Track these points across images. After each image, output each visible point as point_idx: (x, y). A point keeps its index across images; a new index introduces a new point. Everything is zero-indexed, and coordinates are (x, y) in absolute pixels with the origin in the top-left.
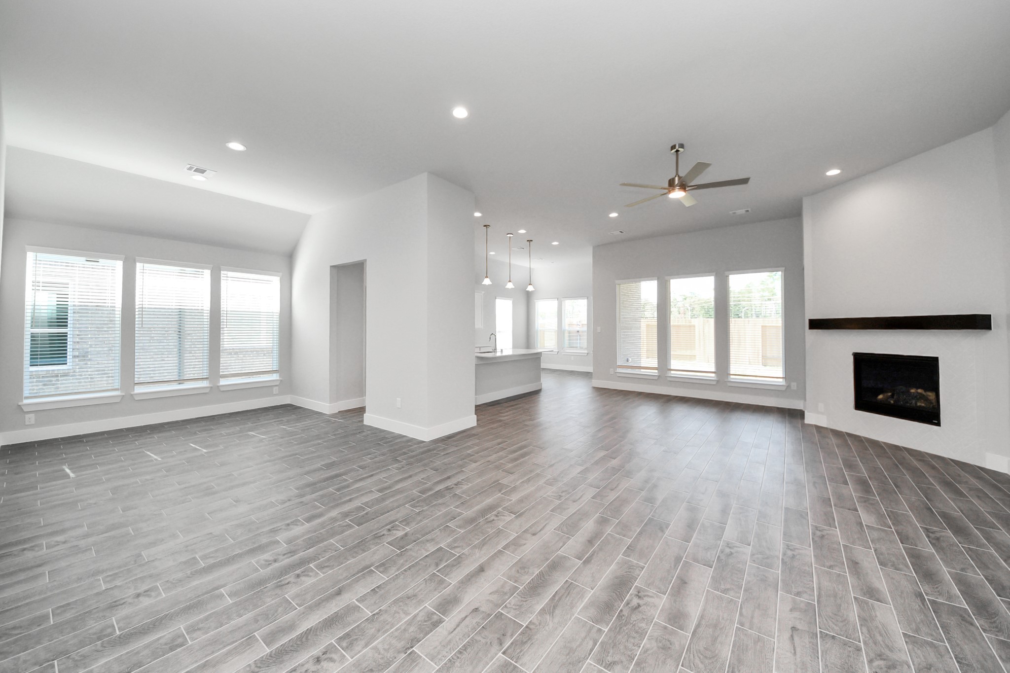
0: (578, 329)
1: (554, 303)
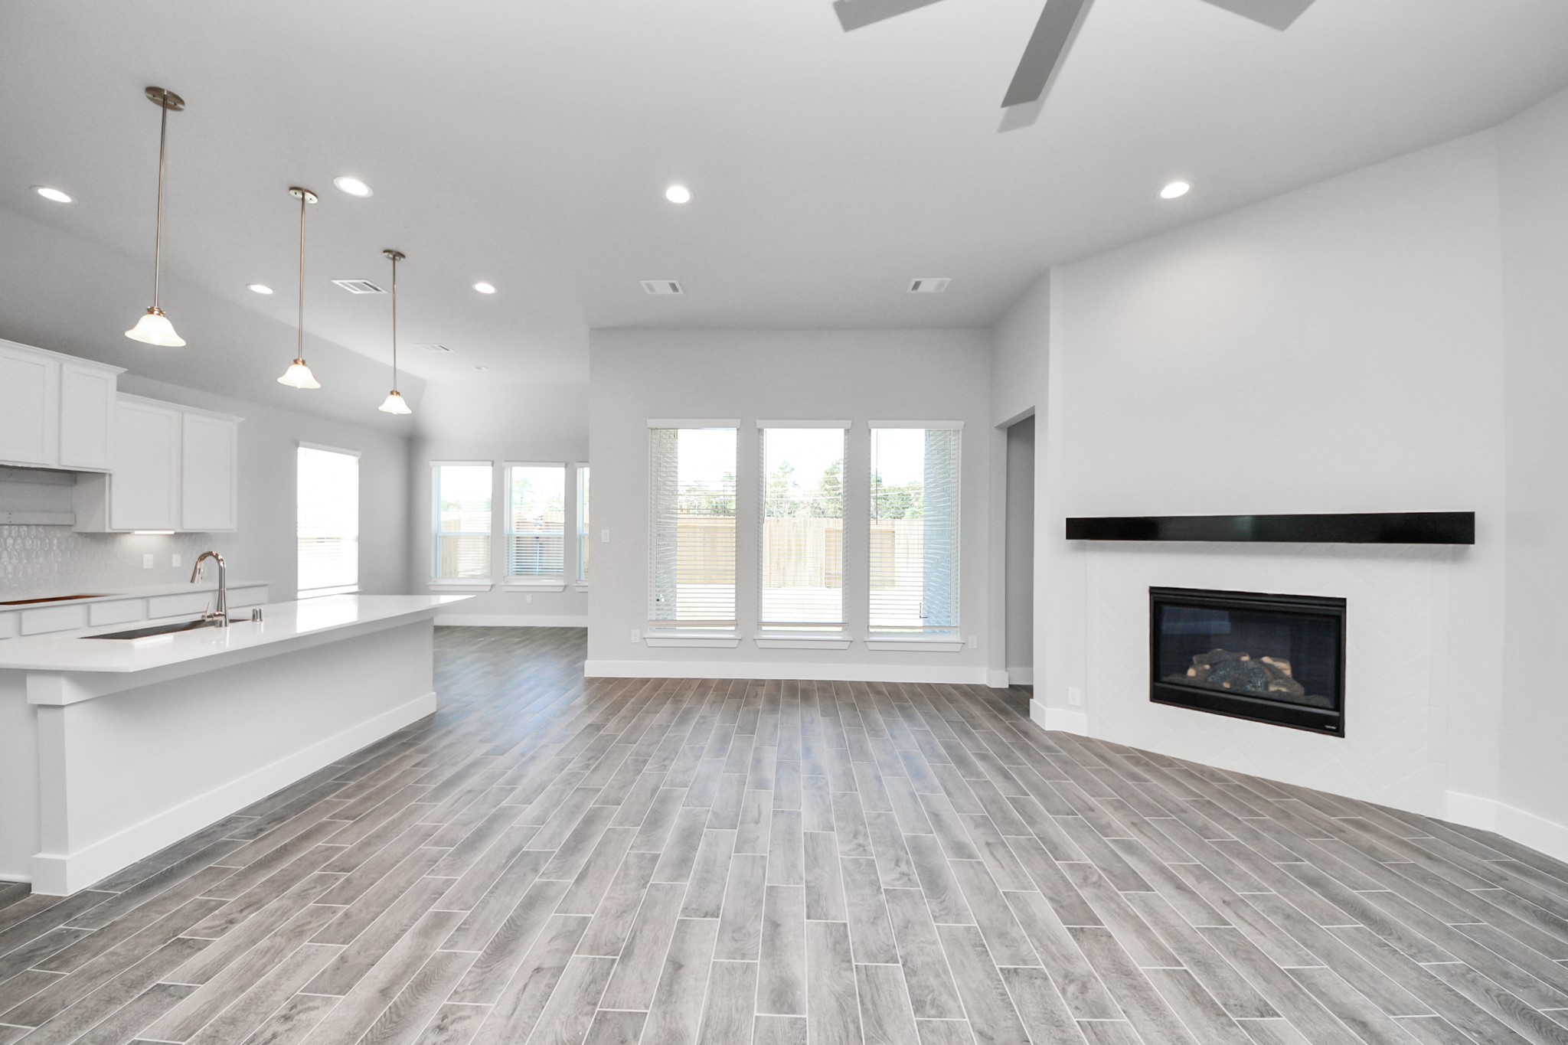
0: (537, 532)
1: (484, 473)
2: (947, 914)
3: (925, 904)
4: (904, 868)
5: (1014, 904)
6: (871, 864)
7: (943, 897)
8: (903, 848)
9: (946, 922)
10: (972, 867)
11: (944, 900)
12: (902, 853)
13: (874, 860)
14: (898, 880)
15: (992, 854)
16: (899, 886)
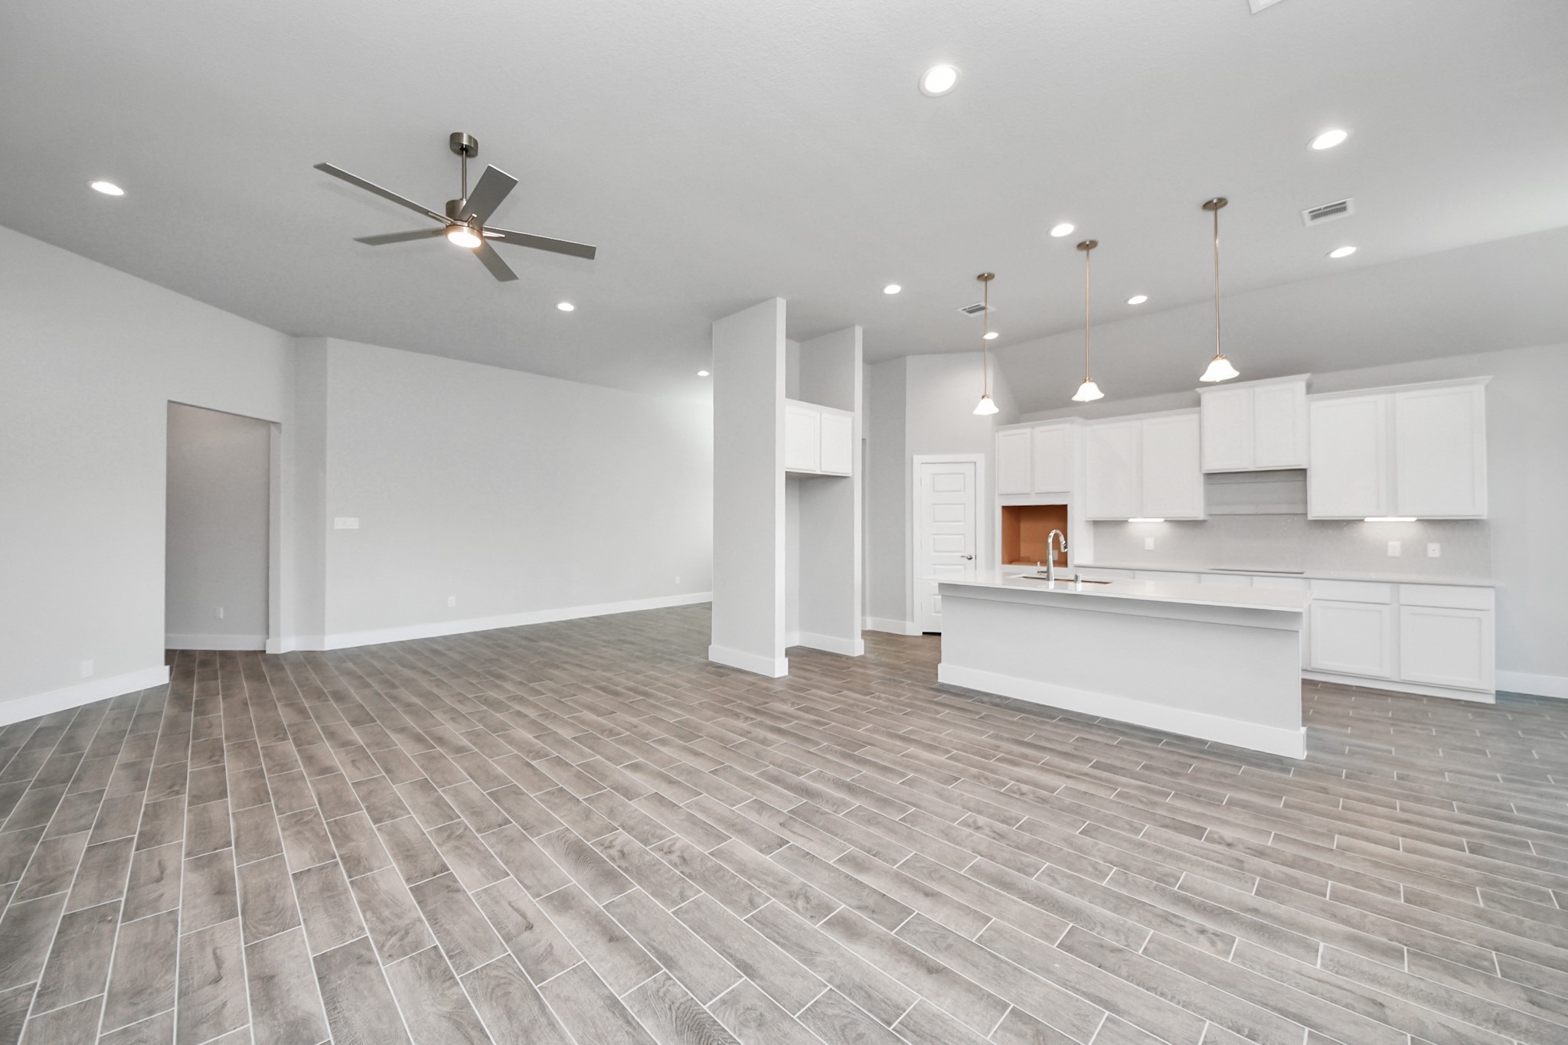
2: (559, 836)
3: (580, 834)
4: (614, 852)
5: (499, 869)
6: (646, 842)
7: (566, 846)
8: (626, 870)
9: (558, 831)
10: (545, 887)
11: (565, 844)
12: (624, 864)
13: (646, 846)
14: (611, 842)
15: (523, 916)
16: (609, 836)
